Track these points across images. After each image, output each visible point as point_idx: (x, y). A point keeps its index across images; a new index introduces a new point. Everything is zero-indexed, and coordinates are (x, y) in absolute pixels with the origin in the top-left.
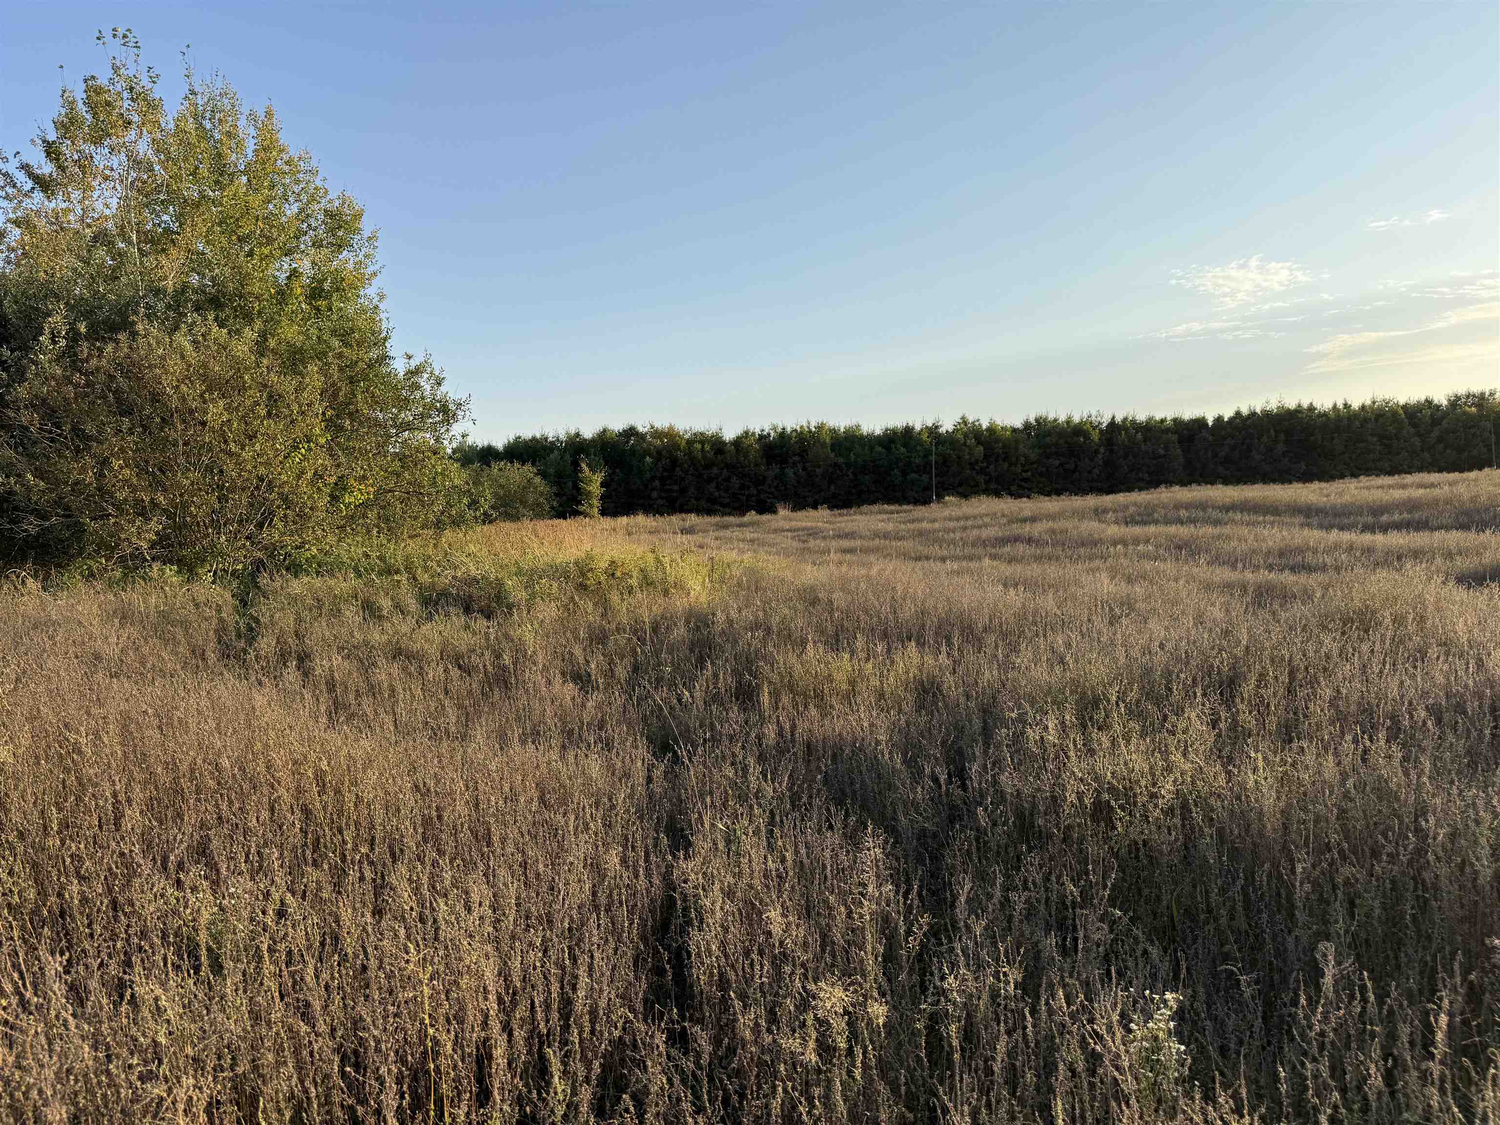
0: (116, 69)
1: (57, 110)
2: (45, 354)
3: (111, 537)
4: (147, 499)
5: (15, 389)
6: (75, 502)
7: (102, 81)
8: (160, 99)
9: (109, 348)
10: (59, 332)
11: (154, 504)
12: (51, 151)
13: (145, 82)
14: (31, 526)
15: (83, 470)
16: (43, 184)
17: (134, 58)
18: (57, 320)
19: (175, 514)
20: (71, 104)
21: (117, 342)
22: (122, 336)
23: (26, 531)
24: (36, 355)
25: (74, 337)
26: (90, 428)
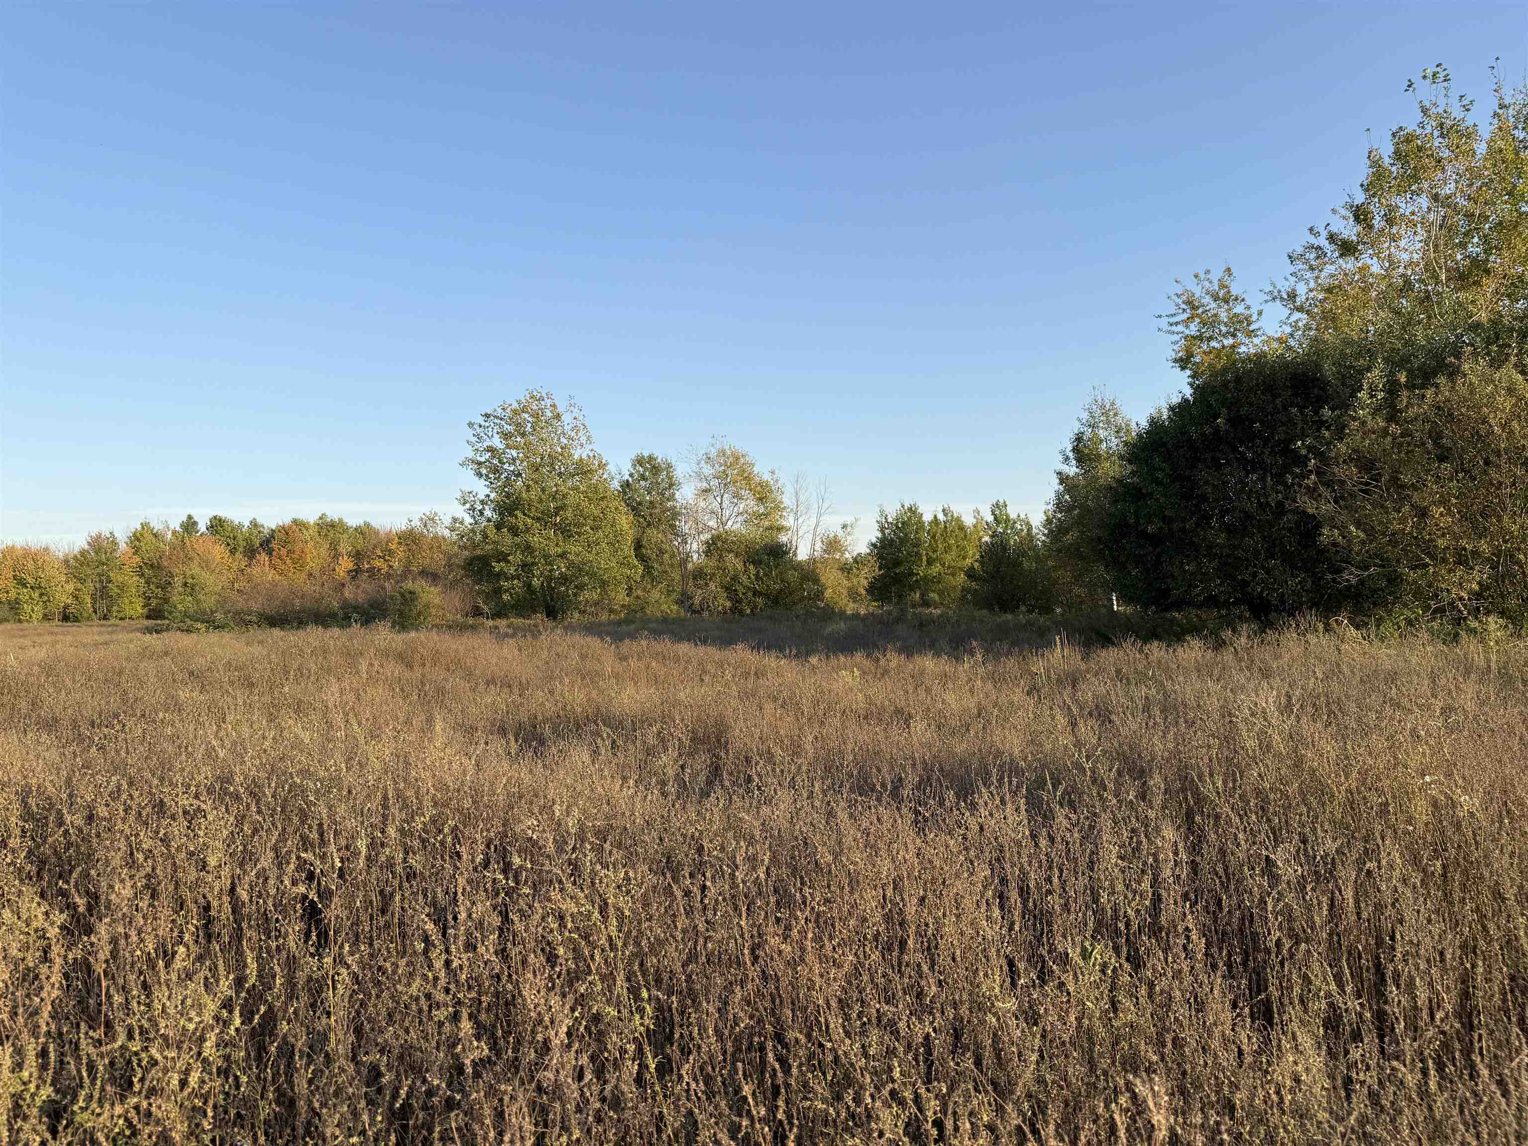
0: (1425, 111)
1: (1364, 172)
2: (1363, 409)
3: (1430, 587)
4: (1469, 547)
5: (1335, 446)
6: (1391, 553)
7: (1411, 127)
8: (1475, 125)
9: (1429, 393)
10: (1377, 386)
11: (1475, 553)
12: (1360, 215)
13: (1457, 112)
14: (1350, 576)
15: (1403, 521)
16: (1347, 248)
17: (1444, 92)
18: (1376, 375)
19: (1498, 563)
20: (1376, 164)
21: (1437, 386)
22: (1442, 380)
23: (1348, 581)
24: (1356, 412)
25: (1392, 388)
26: (1406, 478)
